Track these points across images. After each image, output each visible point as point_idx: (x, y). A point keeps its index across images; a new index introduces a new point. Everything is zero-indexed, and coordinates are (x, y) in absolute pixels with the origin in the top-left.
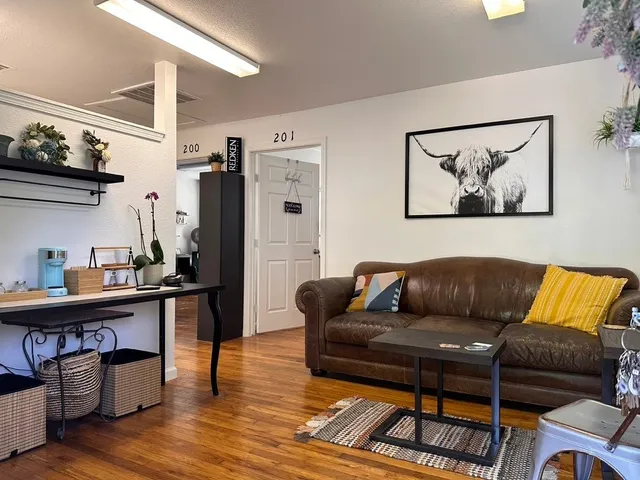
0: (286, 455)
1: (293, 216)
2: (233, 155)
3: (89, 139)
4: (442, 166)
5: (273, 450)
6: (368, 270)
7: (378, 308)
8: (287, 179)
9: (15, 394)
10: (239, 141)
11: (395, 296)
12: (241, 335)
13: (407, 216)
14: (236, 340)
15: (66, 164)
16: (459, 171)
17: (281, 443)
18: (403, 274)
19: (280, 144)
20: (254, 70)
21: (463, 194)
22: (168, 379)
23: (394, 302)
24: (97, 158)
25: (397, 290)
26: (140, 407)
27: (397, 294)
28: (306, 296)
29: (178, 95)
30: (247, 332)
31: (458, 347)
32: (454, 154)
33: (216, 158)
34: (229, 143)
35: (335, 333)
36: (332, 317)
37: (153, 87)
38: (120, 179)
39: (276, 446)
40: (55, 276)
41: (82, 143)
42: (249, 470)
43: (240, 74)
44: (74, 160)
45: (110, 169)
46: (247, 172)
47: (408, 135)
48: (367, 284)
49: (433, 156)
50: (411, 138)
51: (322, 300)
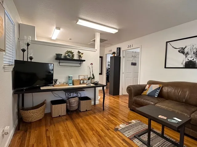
0: (109, 134)
1: (134, 66)
2: (118, 52)
3: (79, 52)
4: (179, 51)
5: (106, 131)
6: (151, 83)
7: (151, 95)
8: (132, 57)
9: (62, 104)
10: (120, 48)
11: (157, 92)
12: (119, 94)
13: (165, 67)
14: (117, 96)
15: (74, 58)
16: (186, 53)
17: (109, 129)
18: (161, 85)
19: (129, 48)
20: (117, 31)
21: (187, 60)
22: (96, 104)
23: (156, 94)
24: (80, 56)
25: (158, 90)
26: (86, 110)
27: (158, 92)
28: (129, 89)
29: (100, 39)
30: (120, 94)
31: (165, 118)
32: (184, 47)
33: (114, 53)
34: (117, 49)
35: (135, 101)
36: (135, 96)
37: (95, 40)
38: (85, 61)
39: (108, 130)
40: (71, 82)
41: (78, 53)
42: (97, 135)
43: (114, 33)
44: (76, 57)
45: (83, 59)
46: (121, 56)
47: (167, 42)
48: (149, 87)
49: (176, 48)
50: (168, 43)
51: (133, 91)
